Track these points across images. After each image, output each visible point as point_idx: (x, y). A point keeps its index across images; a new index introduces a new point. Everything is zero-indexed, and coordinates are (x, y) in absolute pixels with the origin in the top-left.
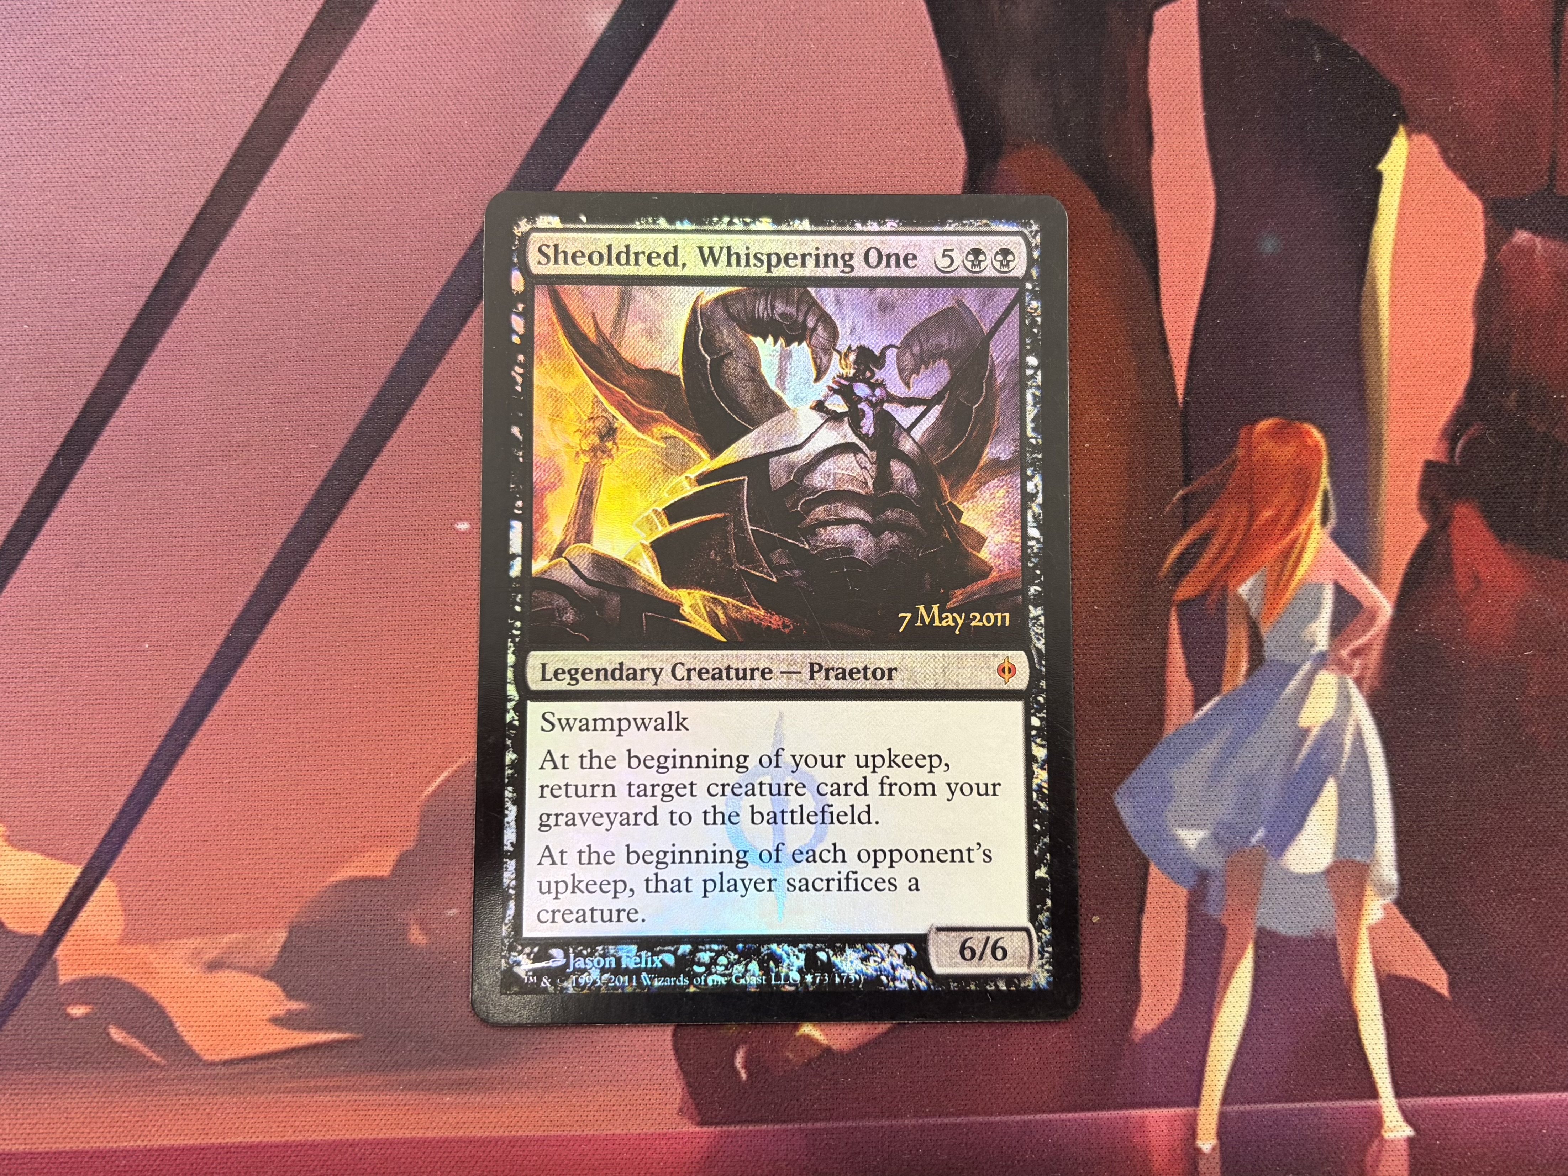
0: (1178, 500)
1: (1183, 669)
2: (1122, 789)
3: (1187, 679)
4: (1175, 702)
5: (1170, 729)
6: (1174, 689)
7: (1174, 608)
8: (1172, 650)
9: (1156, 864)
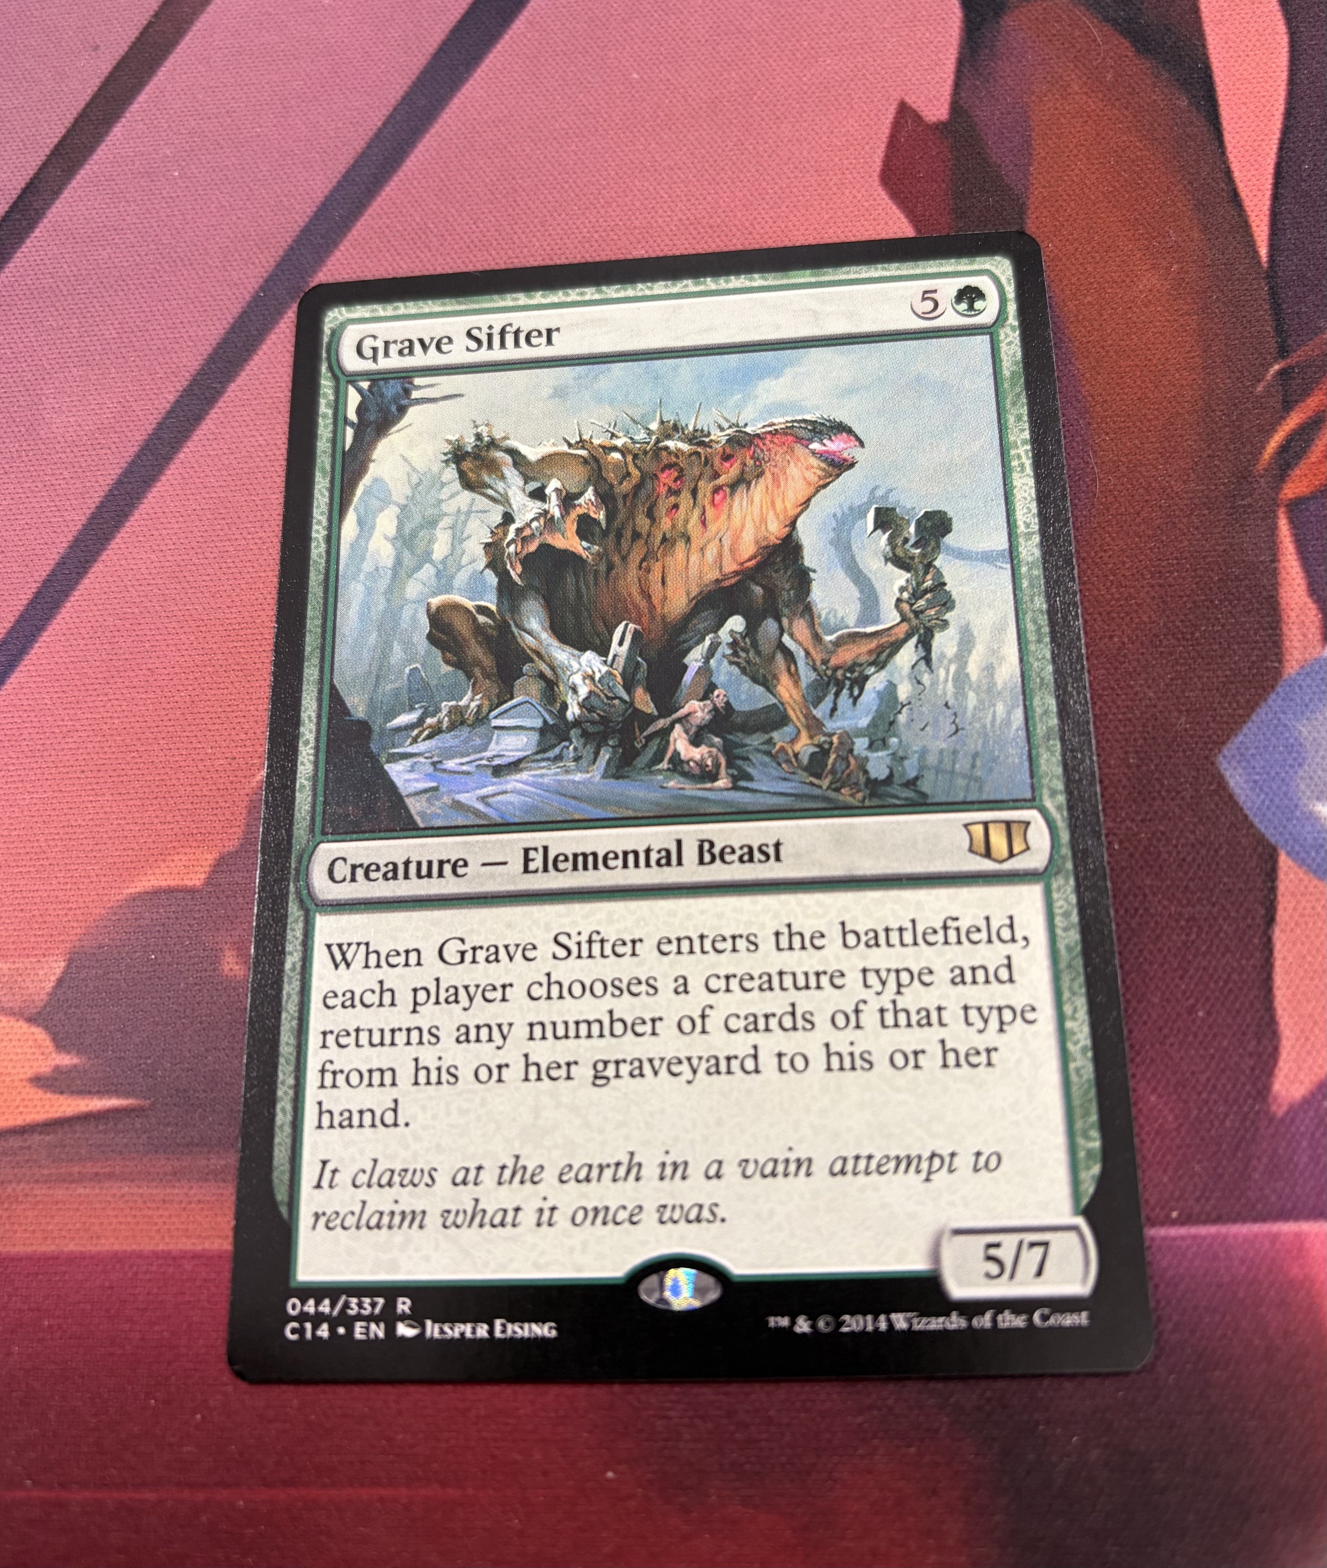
0: (1274, 377)
1: (1304, 587)
2: (1229, 750)
3: (1308, 600)
4: (1295, 631)
5: (1292, 667)
6: (1293, 614)
7: (1282, 509)
8: (1283, 563)
9: (1289, 854)
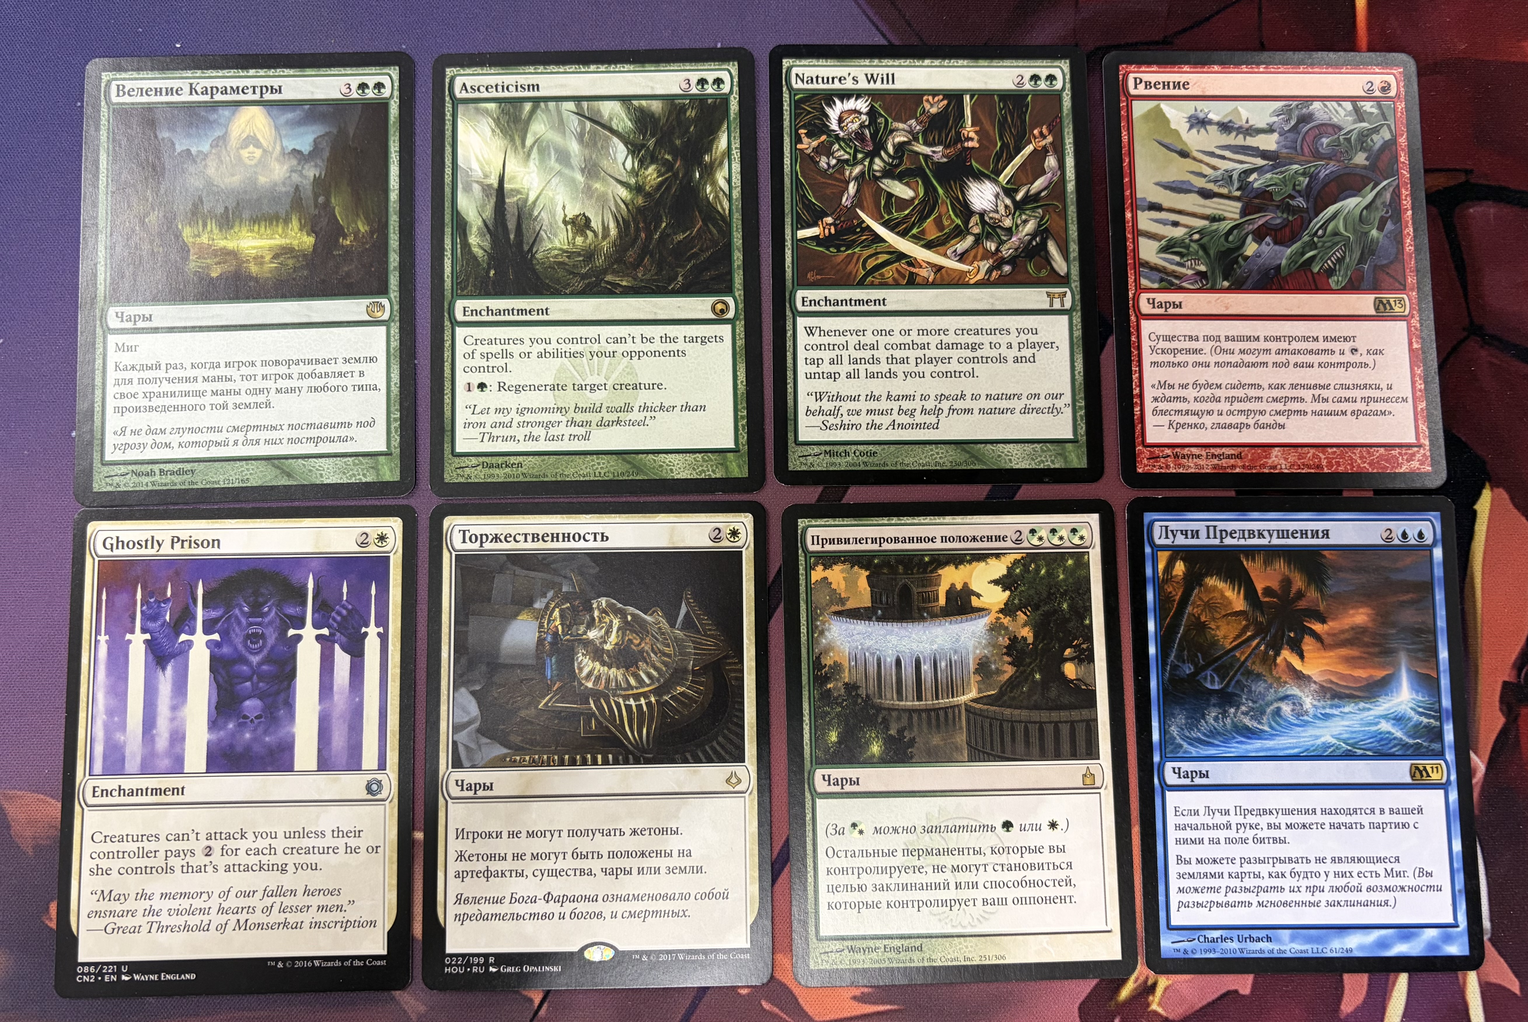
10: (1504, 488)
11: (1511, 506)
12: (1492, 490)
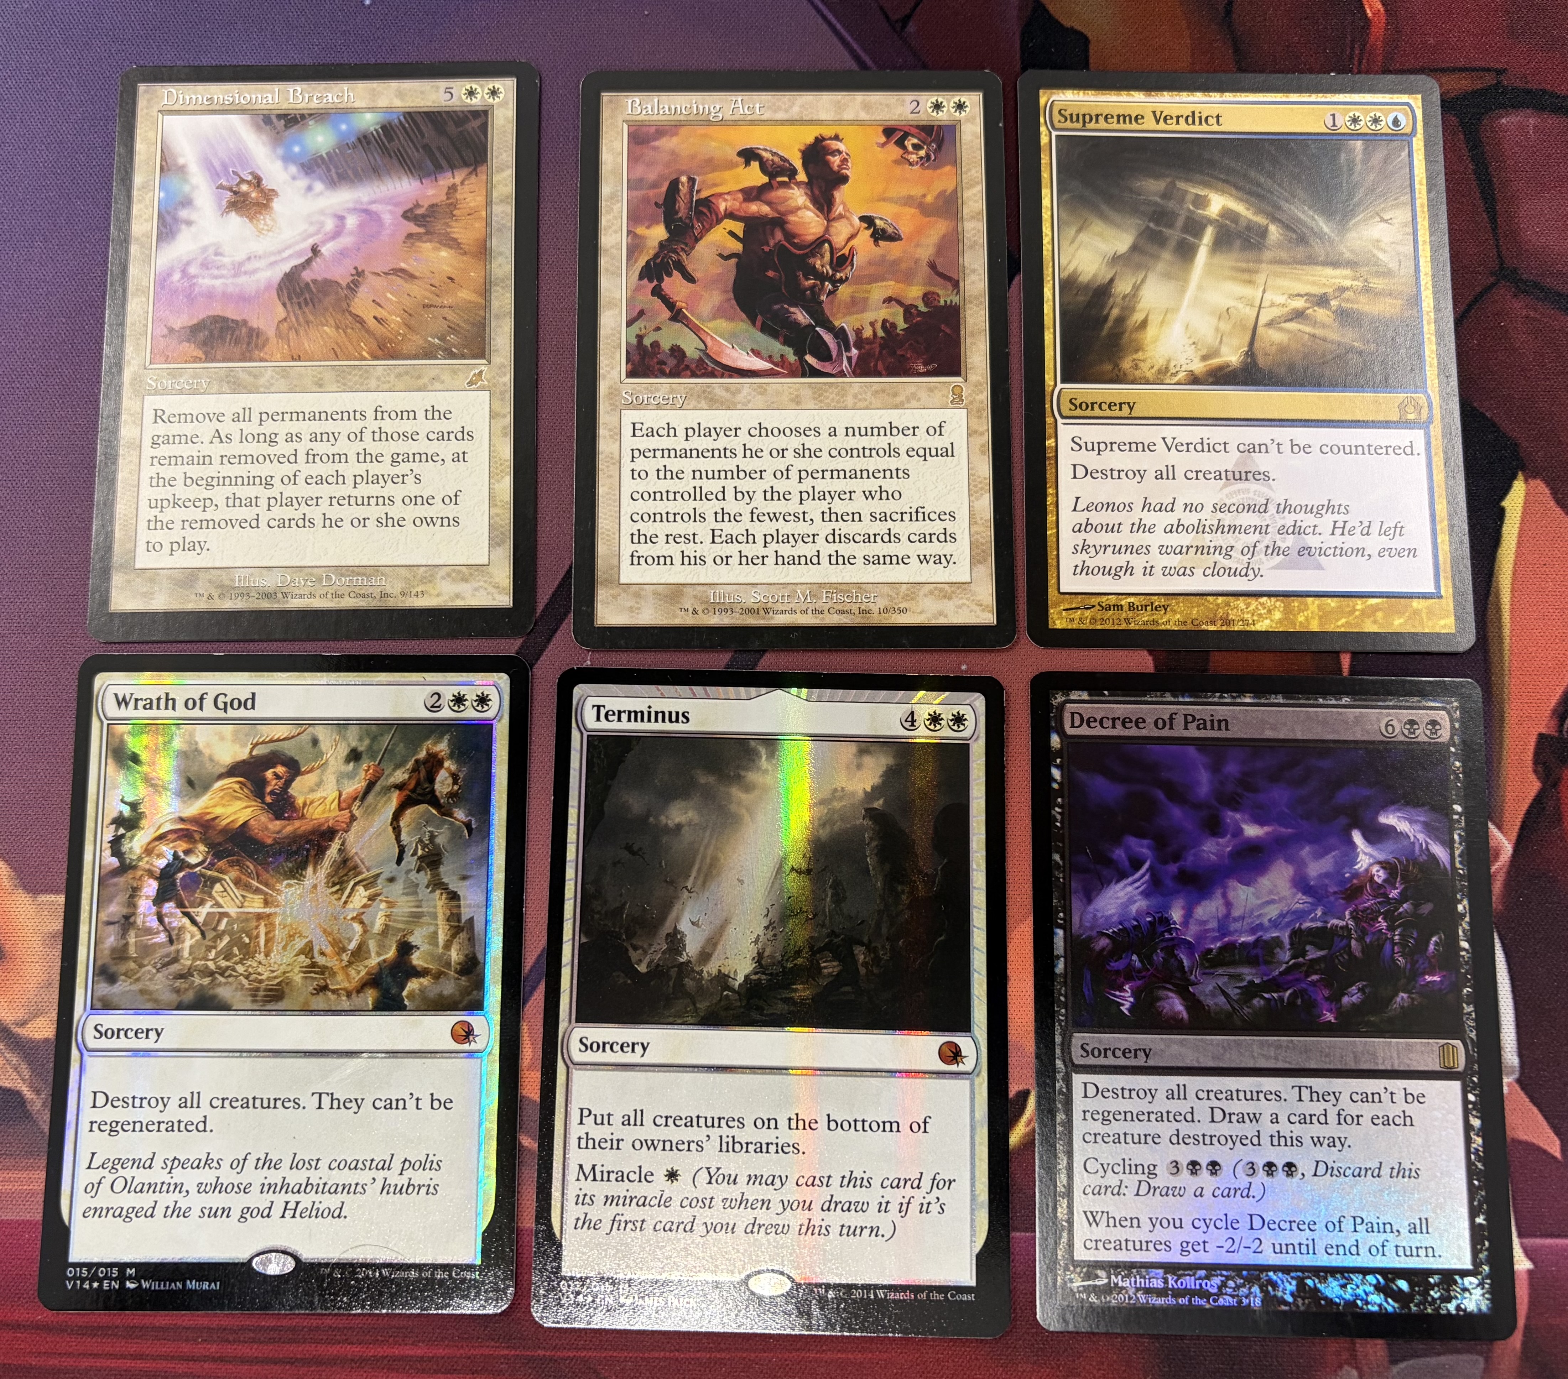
10: (1543, 479)
11: (1552, 503)
12: (1526, 480)
